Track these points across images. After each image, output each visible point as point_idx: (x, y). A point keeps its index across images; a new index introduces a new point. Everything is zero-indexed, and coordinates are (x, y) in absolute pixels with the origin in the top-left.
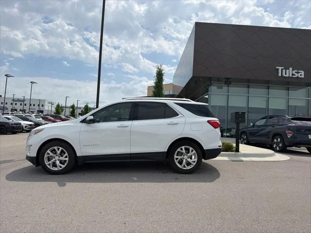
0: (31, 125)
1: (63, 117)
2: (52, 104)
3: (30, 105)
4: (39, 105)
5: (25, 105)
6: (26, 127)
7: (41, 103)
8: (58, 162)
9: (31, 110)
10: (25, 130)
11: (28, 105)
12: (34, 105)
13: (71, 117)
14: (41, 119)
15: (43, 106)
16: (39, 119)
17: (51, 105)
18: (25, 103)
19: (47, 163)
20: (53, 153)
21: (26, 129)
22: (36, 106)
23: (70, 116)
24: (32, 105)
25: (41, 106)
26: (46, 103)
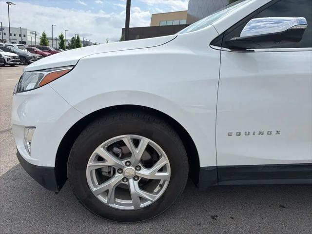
0: (14, 57)
1: (52, 49)
2: (36, 35)
3: (10, 35)
4: (20, 35)
5: (5, 34)
6: (8, 59)
7: (22, 33)
8: (134, 186)
9: (11, 41)
10: (8, 64)
11: (8, 35)
12: (15, 35)
13: (61, 50)
14: (26, 50)
15: (25, 36)
16: (23, 51)
17: (34, 35)
18: (4, 31)
19: (95, 187)
20: (116, 155)
21: (9, 62)
22: (17, 37)
23: (59, 48)
24: (13, 35)
25: (22, 36)
26: (28, 33)
